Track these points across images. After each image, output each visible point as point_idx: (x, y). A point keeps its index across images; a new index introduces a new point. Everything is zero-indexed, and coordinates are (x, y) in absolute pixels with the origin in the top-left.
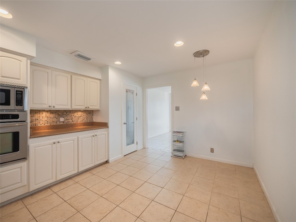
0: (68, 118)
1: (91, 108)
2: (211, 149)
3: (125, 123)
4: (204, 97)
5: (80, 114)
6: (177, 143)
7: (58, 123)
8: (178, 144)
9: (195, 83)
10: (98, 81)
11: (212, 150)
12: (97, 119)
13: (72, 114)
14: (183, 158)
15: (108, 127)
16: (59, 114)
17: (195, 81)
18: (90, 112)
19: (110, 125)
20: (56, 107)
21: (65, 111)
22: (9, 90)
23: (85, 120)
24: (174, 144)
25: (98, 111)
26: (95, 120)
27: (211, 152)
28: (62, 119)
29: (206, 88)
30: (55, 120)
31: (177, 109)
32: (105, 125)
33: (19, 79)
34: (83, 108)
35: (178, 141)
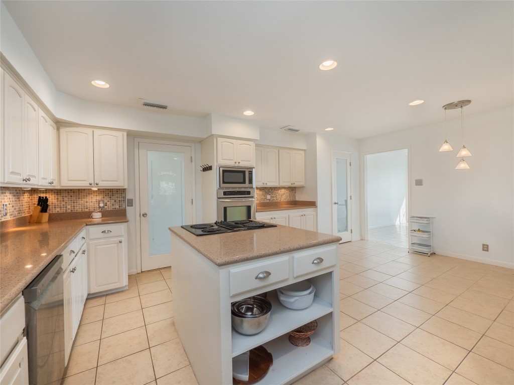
0: (273, 196)
1: (297, 184)
2: (483, 245)
3: (335, 203)
4: (463, 166)
5: (283, 191)
6: (418, 233)
7: (265, 201)
8: (419, 235)
9: (446, 147)
10: (303, 152)
11: (485, 248)
12: (300, 197)
13: (277, 192)
14: (429, 255)
15: (317, 207)
16: (266, 191)
17: (446, 143)
18: (292, 189)
19: (319, 204)
20: (268, 184)
21: (271, 188)
22: (245, 171)
23: (288, 199)
24: (413, 234)
25: (302, 187)
26: (298, 199)
27: (483, 250)
28: (269, 197)
29: (464, 153)
30: (263, 197)
31: (419, 183)
32: (312, 204)
33: (249, 161)
34: (288, 184)
35: (419, 230)
